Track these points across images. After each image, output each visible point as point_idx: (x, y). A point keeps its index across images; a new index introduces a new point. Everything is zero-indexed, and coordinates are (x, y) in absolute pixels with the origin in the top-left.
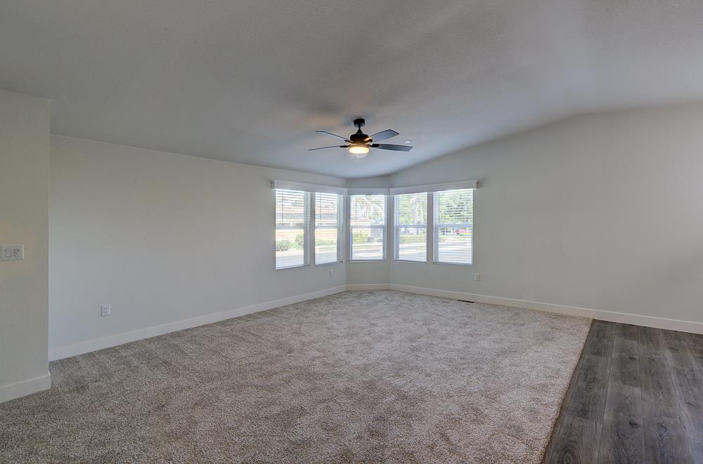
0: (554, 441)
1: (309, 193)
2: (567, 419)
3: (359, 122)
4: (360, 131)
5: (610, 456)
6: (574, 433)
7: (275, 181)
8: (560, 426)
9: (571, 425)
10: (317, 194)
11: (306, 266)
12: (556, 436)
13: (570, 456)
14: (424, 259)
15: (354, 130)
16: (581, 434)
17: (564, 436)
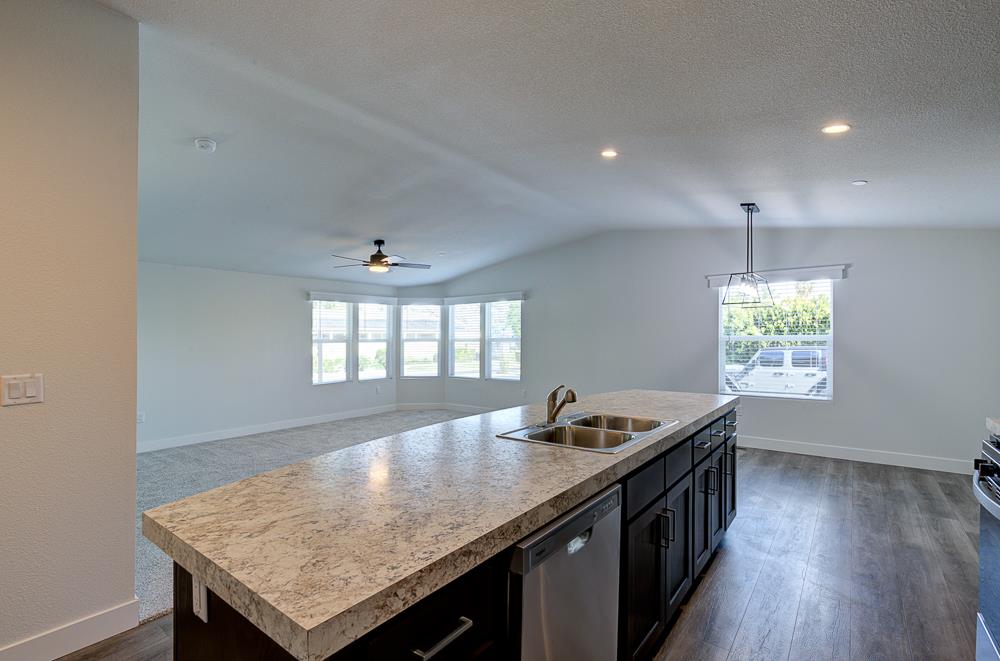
1: (351, 304)
3: (379, 243)
4: (379, 251)
7: (311, 293)
10: (361, 305)
11: (348, 381)
14: (477, 375)
15: (374, 250)
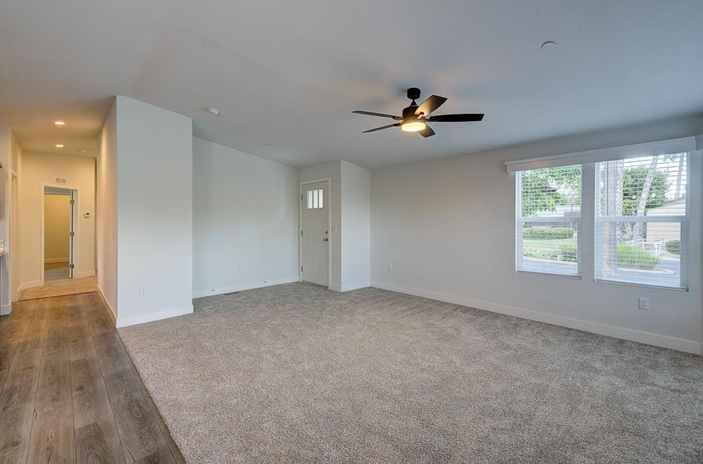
0: (156, 417)
2: (163, 441)
4: (413, 103)
5: (109, 439)
6: (147, 434)
8: (163, 431)
9: (155, 440)
12: (158, 421)
13: (138, 417)
16: (141, 438)
17: (153, 425)
